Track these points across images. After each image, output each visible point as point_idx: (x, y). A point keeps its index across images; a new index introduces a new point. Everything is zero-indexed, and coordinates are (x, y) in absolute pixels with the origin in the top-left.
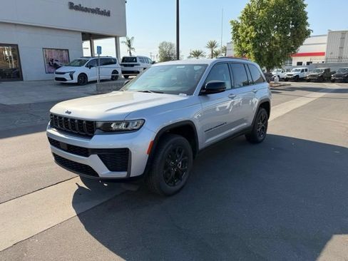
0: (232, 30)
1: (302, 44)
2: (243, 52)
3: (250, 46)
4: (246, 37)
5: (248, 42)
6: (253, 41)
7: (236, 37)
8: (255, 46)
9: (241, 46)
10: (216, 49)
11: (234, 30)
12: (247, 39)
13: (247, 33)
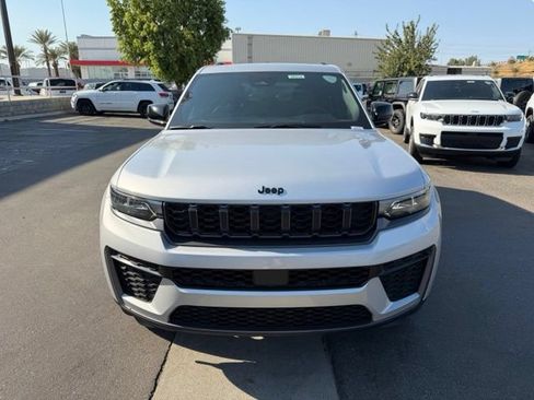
0: (111, 16)
1: (220, 49)
2: (137, 56)
3: (149, 46)
4: (142, 29)
5: (144, 39)
6: (153, 38)
7: (120, 28)
8: (157, 47)
9: (131, 44)
10: (52, 47)
11: (115, 15)
12: (143, 33)
13: (142, 23)
